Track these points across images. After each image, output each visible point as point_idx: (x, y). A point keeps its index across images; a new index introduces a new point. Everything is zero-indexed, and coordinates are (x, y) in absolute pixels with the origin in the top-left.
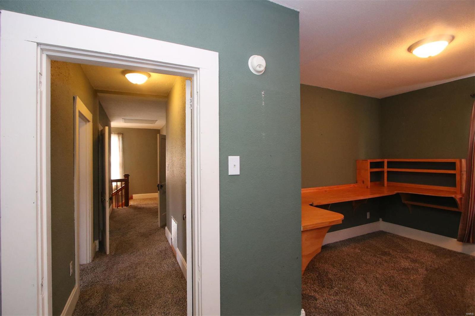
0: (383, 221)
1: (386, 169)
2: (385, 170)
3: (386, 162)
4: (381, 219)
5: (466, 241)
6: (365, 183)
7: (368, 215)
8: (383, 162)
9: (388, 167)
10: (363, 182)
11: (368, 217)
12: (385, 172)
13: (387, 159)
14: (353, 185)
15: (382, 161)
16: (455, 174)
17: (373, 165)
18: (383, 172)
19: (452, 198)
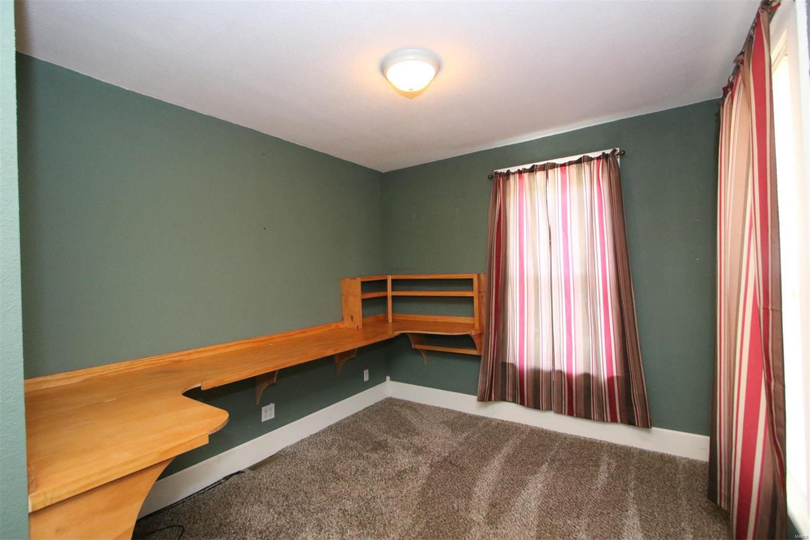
0: (392, 379)
1: (390, 293)
2: (389, 295)
3: (390, 278)
4: (388, 378)
5: (487, 399)
6: (354, 319)
7: (366, 374)
8: (385, 281)
9: (393, 290)
10: (352, 318)
11: (366, 378)
12: (389, 297)
13: (391, 275)
14: (335, 325)
15: (383, 279)
16: (472, 298)
17: (367, 286)
18: (385, 298)
19: (467, 335)
